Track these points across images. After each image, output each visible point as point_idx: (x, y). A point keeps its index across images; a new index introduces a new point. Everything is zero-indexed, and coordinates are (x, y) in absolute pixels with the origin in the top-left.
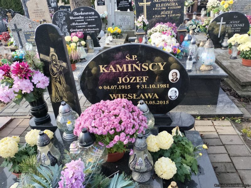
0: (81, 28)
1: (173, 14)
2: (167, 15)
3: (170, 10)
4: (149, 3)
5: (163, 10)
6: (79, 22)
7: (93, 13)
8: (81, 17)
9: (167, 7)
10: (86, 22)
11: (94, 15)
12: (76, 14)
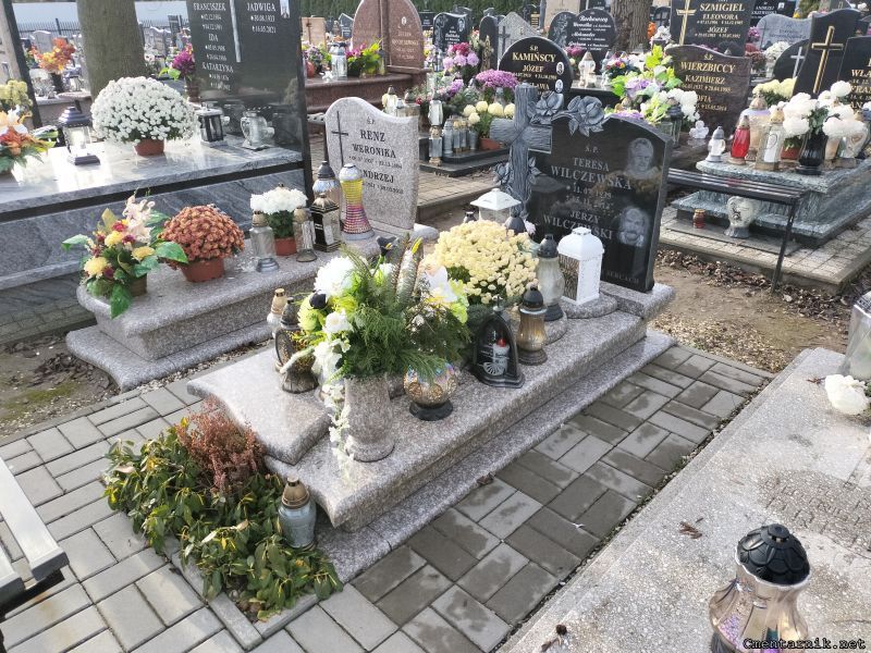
0: (584, 42)
1: (727, 33)
2: (717, 34)
3: (724, 26)
4: (693, 11)
5: (712, 25)
6: (584, 32)
7: (606, 20)
8: (588, 25)
9: (719, 21)
10: (593, 32)
11: (607, 24)
12: (583, 18)
